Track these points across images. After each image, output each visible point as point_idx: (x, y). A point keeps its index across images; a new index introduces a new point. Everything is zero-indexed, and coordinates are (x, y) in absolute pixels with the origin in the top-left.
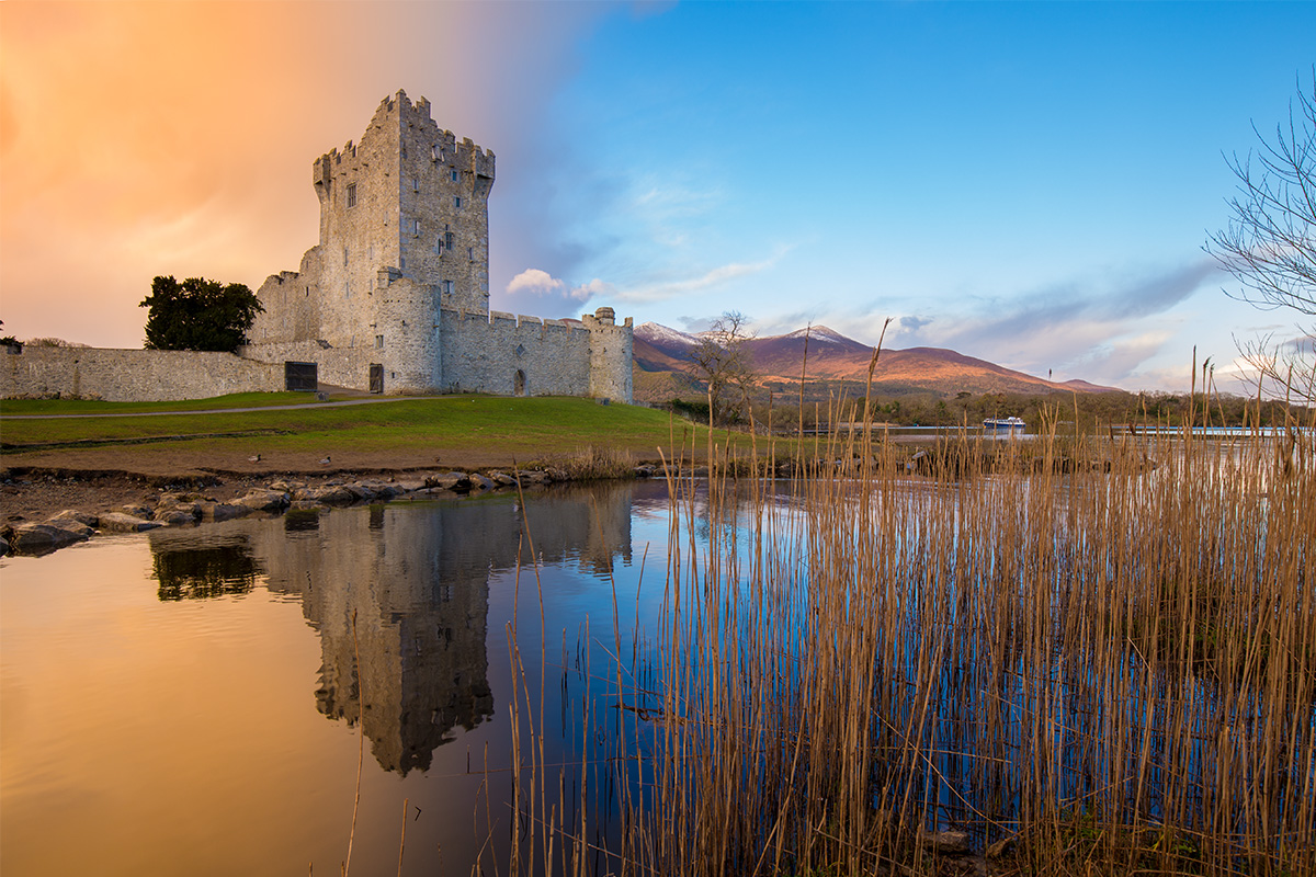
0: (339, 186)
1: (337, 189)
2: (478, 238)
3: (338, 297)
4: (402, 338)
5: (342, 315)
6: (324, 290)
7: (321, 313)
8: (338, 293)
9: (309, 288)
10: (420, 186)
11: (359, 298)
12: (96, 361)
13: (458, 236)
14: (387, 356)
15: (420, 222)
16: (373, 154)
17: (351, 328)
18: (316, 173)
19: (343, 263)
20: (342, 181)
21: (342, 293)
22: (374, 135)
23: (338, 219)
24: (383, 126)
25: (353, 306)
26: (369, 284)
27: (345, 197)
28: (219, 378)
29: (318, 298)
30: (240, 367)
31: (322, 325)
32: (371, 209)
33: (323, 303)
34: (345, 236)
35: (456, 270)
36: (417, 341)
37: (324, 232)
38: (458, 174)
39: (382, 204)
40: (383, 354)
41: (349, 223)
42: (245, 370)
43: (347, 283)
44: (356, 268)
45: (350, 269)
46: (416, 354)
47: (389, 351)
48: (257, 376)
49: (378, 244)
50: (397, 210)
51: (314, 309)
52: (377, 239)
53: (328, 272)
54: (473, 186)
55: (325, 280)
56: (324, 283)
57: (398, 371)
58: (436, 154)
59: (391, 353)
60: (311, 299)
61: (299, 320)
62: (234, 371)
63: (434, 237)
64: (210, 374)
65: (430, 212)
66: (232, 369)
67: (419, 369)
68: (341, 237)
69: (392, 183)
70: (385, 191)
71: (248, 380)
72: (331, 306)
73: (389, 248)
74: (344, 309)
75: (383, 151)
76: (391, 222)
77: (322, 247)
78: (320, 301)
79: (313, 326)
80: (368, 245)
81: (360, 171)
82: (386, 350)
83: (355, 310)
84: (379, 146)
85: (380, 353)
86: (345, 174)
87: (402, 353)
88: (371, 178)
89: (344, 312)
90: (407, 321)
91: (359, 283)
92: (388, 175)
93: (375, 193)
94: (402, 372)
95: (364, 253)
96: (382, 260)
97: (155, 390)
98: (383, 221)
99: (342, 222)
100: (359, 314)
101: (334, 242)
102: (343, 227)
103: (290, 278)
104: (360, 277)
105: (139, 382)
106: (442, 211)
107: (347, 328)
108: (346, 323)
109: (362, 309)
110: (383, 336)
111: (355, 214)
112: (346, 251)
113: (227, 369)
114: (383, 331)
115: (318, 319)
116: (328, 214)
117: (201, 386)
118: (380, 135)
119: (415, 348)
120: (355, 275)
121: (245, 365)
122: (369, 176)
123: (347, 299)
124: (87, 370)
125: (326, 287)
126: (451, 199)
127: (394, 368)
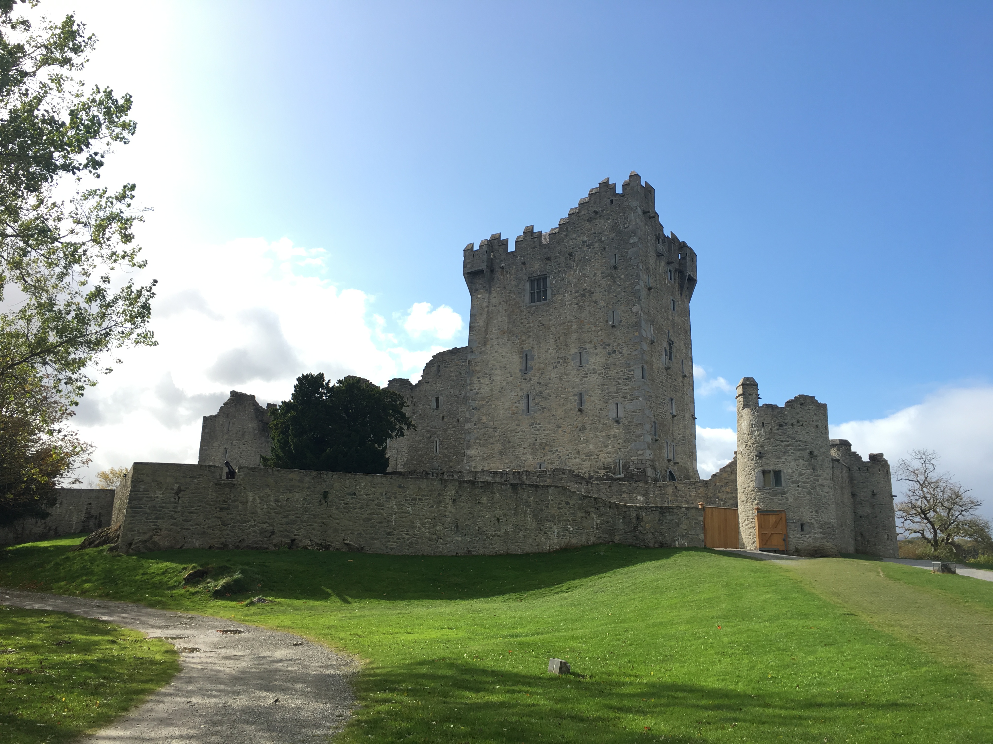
0: (512, 277)
1: (507, 280)
2: (686, 348)
3: (508, 412)
4: (811, 475)
5: (514, 436)
6: (477, 402)
7: (469, 432)
8: (507, 407)
9: (441, 398)
10: (652, 283)
11: (553, 415)
12: (357, 493)
13: (675, 344)
14: (791, 500)
15: (653, 325)
16: (583, 242)
17: (534, 453)
18: (468, 261)
19: (521, 370)
20: (517, 270)
21: (516, 407)
22: (585, 220)
23: (509, 316)
24: (604, 210)
25: (539, 424)
26: (576, 398)
27: (524, 290)
28: (549, 523)
29: (461, 412)
30: (580, 508)
31: (469, 447)
32: (580, 306)
33: (475, 419)
34: (524, 338)
35: (676, 386)
36: (827, 480)
37: (477, 330)
38: (672, 273)
39: (605, 300)
40: (782, 496)
41: (533, 321)
42: (588, 513)
43: (528, 396)
44: (548, 377)
45: (536, 378)
46: (827, 498)
47: (793, 493)
48: (608, 523)
49: (596, 349)
50: (634, 310)
51: (451, 426)
52: (593, 343)
53: (487, 380)
54: (681, 287)
55: (479, 389)
56: (477, 394)
57: (809, 521)
58: (660, 247)
59: (797, 495)
60: (445, 413)
61: (417, 439)
62: (572, 513)
63: (661, 344)
64: (535, 516)
65: (658, 314)
66: (569, 511)
67: (832, 519)
68: (516, 338)
69: (623, 276)
70: (610, 286)
71: (593, 528)
72: (491, 423)
73: (621, 355)
74: (519, 428)
75: (603, 239)
76: (622, 323)
77: (474, 349)
78: (468, 416)
79: (447, 448)
80: (573, 350)
81: (556, 260)
82: (788, 491)
83: (544, 430)
84: (595, 233)
85: (776, 494)
86: (524, 264)
87: (813, 496)
88: (579, 269)
89: (519, 432)
90: (816, 453)
91: (554, 396)
92: (615, 268)
93: (588, 288)
94: (815, 523)
95: (565, 359)
96: (605, 369)
97: (449, 539)
98: (607, 321)
99: (518, 319)
100: (553, 435)
101: (501, 343)
102: (521, 326)
103: (400, 385)
104: (557, 388)
105: (424, 527)
106: (665, 314)
107: (526, 453)
108: (523, 446)
109: (560, 429)
110: (780, 471)
111: (547, 311)
112: (527, 355)
113: (561, 510)
114: (780, 465)
115: (460, 438)
116: (486, 309)
117: (520, 535)
118: (597, 221)
119: (826, 489)
120: (546, 385)
121: (588, 506)
122: (575, 268)
123: (527, 415)
124: (342, 507)
125: (483, 399)
126: (669, 300)
127: (803, 516)
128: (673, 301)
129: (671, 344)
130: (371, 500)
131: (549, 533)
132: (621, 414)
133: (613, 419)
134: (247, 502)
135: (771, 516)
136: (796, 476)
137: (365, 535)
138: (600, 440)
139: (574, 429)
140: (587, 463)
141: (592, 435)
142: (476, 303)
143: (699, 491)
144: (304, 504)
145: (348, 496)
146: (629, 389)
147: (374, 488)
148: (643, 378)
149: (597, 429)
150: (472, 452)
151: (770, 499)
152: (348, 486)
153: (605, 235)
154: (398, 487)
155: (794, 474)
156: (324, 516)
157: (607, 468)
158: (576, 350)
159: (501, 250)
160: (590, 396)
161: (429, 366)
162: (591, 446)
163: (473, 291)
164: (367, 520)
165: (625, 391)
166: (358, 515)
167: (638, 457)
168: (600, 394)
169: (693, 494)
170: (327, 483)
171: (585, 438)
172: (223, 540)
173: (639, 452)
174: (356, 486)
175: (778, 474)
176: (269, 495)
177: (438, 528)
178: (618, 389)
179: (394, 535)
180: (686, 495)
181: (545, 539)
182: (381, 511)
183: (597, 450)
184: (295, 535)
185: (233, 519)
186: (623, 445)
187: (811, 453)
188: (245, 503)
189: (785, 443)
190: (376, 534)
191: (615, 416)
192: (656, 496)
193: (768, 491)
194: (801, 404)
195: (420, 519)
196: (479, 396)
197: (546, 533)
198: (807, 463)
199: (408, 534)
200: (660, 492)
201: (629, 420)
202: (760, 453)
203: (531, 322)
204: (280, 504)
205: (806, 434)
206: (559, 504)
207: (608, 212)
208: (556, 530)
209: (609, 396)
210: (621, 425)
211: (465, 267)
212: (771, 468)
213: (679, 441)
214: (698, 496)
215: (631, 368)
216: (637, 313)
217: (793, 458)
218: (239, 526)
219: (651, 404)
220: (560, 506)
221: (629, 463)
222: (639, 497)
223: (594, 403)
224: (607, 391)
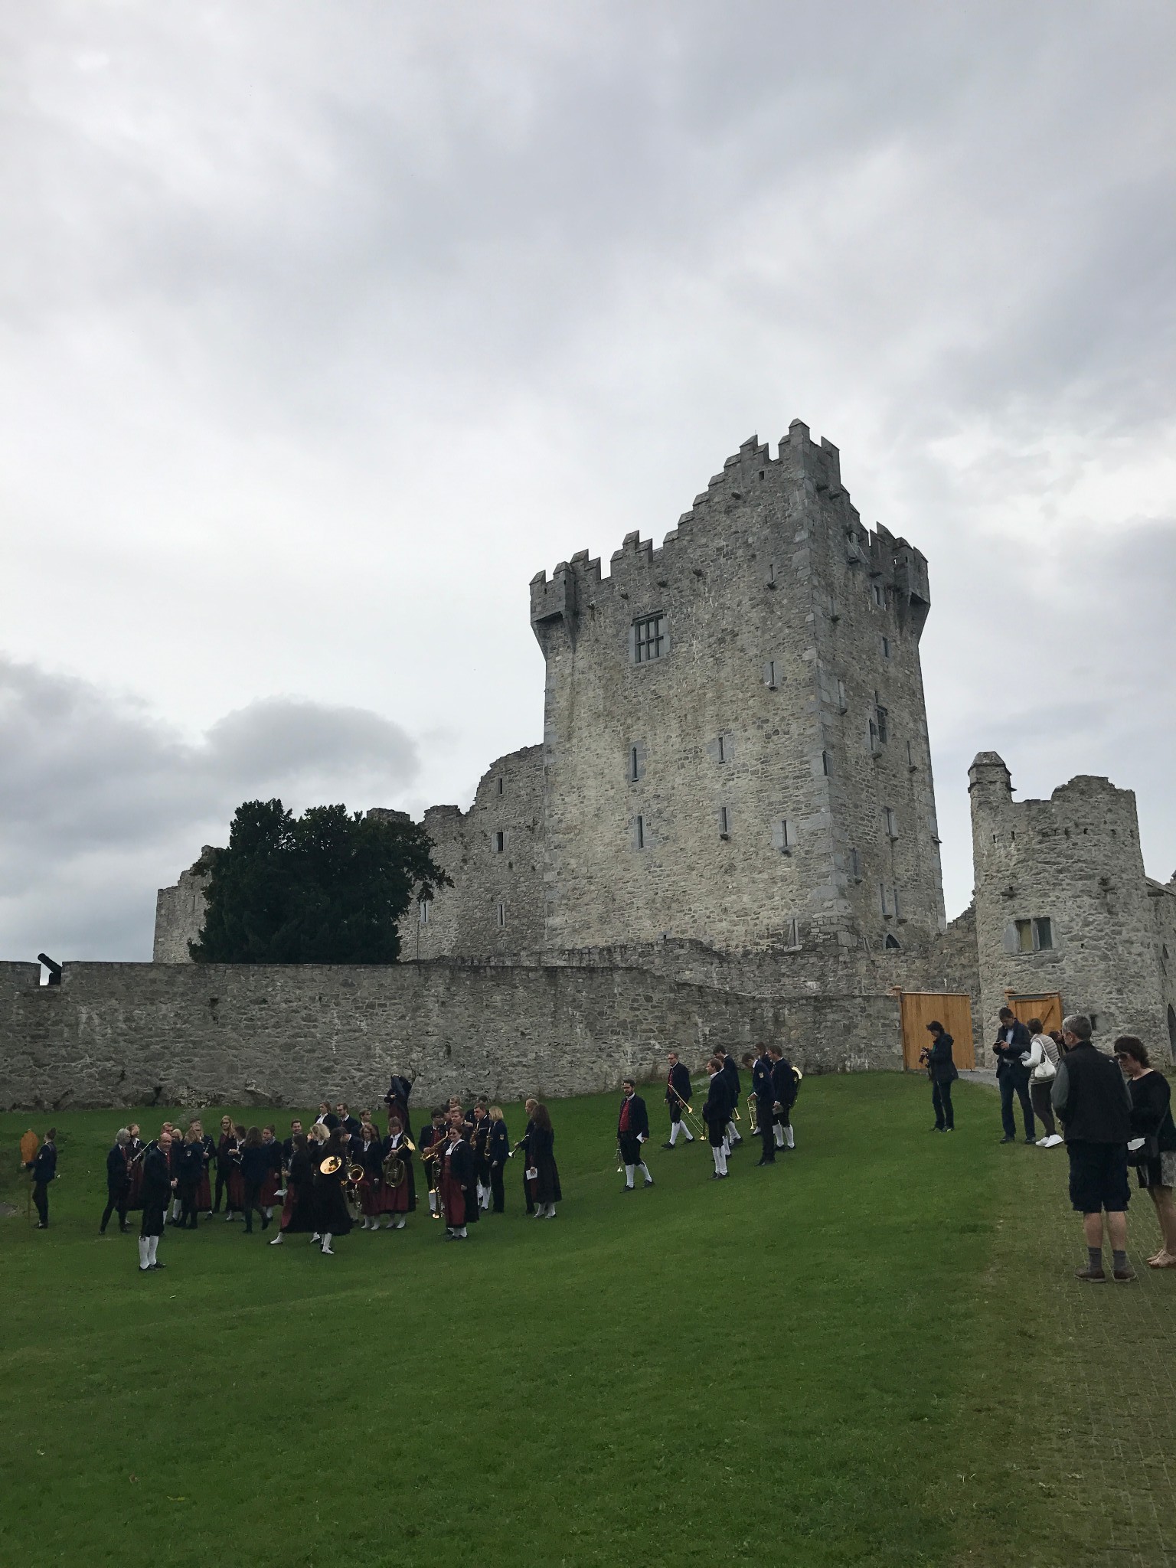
0: (607, 622)
1: (601, 627)
2: (915, 721)
3: (609, 848)
4: (1105, 923)
5: (621, 889)
6: (561, 836)
7: (550, 887)
8: (607, 841)
9: (506, 834)
10: (838, 609)
11: (681, 849)
12: (269, 999)
13: (890, 715)
14: (1070, 972)
15: (844, 682)
16: (718, 550)
17: (653, 916)
18: (537, 601)
19: (627, 776)
20: (616, 610)
21: (621, 839)
22: (720, 512)
23: (605, 687)
24: (750, 491)
25: (660, 867)
26: (717, 816)
27: (627, 641)
28: (615, 1037)
29: (538, 854)
30: (672, 1006)
31: (550, 913)
32: (717, 659)
33: (558, 865)
34: (629, 721)
35: (896, 786)
36: (1138, 930)
37: (557, 716)
38: (881, 591)
39: (757, 646)
40: (1053, 967)
41: (643, 693)
42: (687, 1015)
43: (640, 818)
44: (670, 785)
45: (651, 788)
46: (1140, 964)
47: (1074, 959)
48: (724, 1031)
49: (746, 730)
50: (806, 656)
51: (522, 879)
52: (740, 720)
53: (573, 798)
54: (900, 615)
55: (562, 814)
56: (560, 821)
57: (1106, 1010)
58: (854, 548)
59: (1081, 963)
60: (513, 858)
61: (470, 904)
62: (657, 1017)
63: (863, 715)
64: (590, 1027)
65: (854, 662)
66: (653, 1012)
67: (1151, 1004)
68: (617, 724)
69: (785, 601)
70: (764, 620)
71: (697, 1042)
72: (584, 870)
73: (786, 736)
74: (628, 876)
75: (750, 540)
76: (788, 682)
77: (553, 747)
78: (547, 861)
79: (517, 917)
80: (710, 735)
81: (675, 586)
82: (1064, 955)
83: (668, 876)
84: (736, 532)
85: (1042, 964)
86: (625, 597)
87: (1112, 963)
88: (714, 597)
89: (628, 882)
90: (1113, 881)
91: (681, 816)
92: (772, 587)
93: (730, 627)
94: (1117, 1013)
95: (697, 751)
96: (762, 763)
97: (434, 1076)
98: (762, 681)
99: (620, 693)
100: (683, 883)
101: (594, 734)
102: (625, 701)
103: (443, 817)
104: (686, 802)
105: (390, 1055)
106: (868, 663)
107: (641, 918)
108: (635, 906)
109: (694, 872)
110: (1048, 919)
111: (664, 673)
112: (635, 750)
113: (637, 1013)
114: (1048, 908)
115: (538, 899)
116: (569, 679)
117: (564, 1062)
118: (739, 512)
119: (1136, 948)
120: (668, 799)
121: (687, 1002)
122: (707, 595)
123: (640, 852)
124: (242, 1026)
125: (569, 829)
126: (876, 639)
127: (1094, 1002)
128: (885, 640)
129: (882, 713)
130: (293, 1011)
131: (616, 1056)
132: (792, 839)
133: (780, 849)
134: (78, 1024)
135: (1033, 1004)
136: (1076, 929)
137: (283, 1075)
138: (760, 886)
139: (716, 871)
140: (740, 929)
141: (745, 880)
142: (553, 671)
143: (913, 967)
144: (175, 1024)
145: (252, 1007)
146: (803, 794)
147: (300, 988)
148: (826, 774)
149: (753, 868)
150: (555, 921)
151: (1032, 973)
152: (253, 989)
153: (754, 534)
154: (342, 985)
155: (1073, 924)
156: (211, 1044)
157: (773, 936)
158: (714, 736)
159: (590, 577)
160: (740, 812)
161: (485, 780)
162: (746, 898)
163: (548, 649)
164: (288, 1047)
165: (798, 798)
166: (271, 1040)
167: (824, 914)
168: (756, 807)
169: (903, 972)
170: (217, 984)
171: (735, 885)
172: (37, 1092)
173: (826, 904)
174: (267, 987)
175: (1044, 924)
176: (116, 1010)
177: (414, 1056)
178: (785, 797)
179: (335, 1072)
180: (892, 975)
181: (610, 1067)
182: (312, 1030)
183: (757, 904)
184: (161, 1080)
185: (55, 1055)
186: (798, 893)
187: (1104, 882)
188: (74, 1026)
189: (1055, 867)
190: (302, 1073)
191: (781, 843)
192: (838, 981)
193: (1025, 958)
194: (1082, 793)
195: (381, 1041)
196: (563, 825)
197: (611, 1056)
198: (1097, 901)
199: (360, 1070)
200: (845, 972)
201: (806, 849)
202: (1011, 888)
203: (640, 693)
204: (134, 1025)
205: (1093, 849)
206: (635, 1000)
207: (757, 493)
208: (629, 1050)
209: (770, 810)
210: (792, 860)
211: (533, 611)
212: (1031, 915)
213: (906, 882)
214: (912, 976)
215: (805, 759)
216: (811, 662)
217: (1070, 893)
218: (65, 1066)
219: (845, 819)
220: (636, 1005)
221: (810, 924)
222: (809, 983)
223: (747, 824)
224: (767, 802)
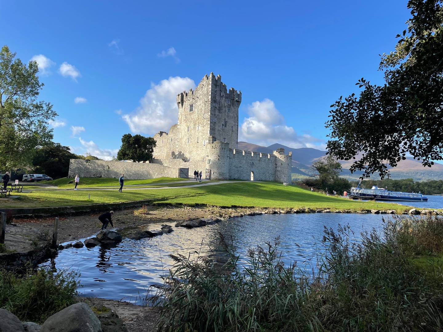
0: (187, 104)
2: (235, 122)
8: (184, 141)
9: (173, 138)
11: (193, 143)
13: (228, 122)
14: (212, 167)
18: (178, 99)
19: (187, 131)
22: (201, 87)
24: (205, 84)
25: (190, 146)
26: (197, 139)
27: (189, 108)
29: (176, 142)
31: (177, 152)
33: (178, 144)
35: (228, 134)
37: (180, 119)
38: (229, 101)
39: (204, 111)
41: (190, 117)
43: (188, 138)
45: (190, 133)
49: (201, 125)
51: (174, 146)
54: (234, 104)
55: (179, 136)
63: (221, 123)
65: (220, 114)
67: (222, 171)
68: (186, 122)
69: (207, 104)
70: (205, 107)
73: (206, 127)
74: (186, 147)
76: (207, 118)
77: (179, 125)
81: (195, 99)
82: (212, 164)
84: (203, 91)
85: (209, 166)
86: (189, 100)
87: (217, 166)
93: (201, 108)
94: (217, 172)
95: (195, 128)
96: (203, 131)
98: (204, 117)
99: (187, 116)
104: (194, 136)
105: (128, 173)
106: (224, 114)
108: (187, 152)
109: (194, 147)
111: (193, 114)
112: (188, 127)
114: (211, 158)
116: (181, 113)
122: (199, 101)
123: (188, 143)
124: (111, 169)
125: (180, 139)
126: (226, 109)
127: (214, 171)
128: (229, 109)
136: (213, 161)
147: (118, 164)
148: (210, 134)
149: (200, 147)
154: (123, 164)
158: (198, 126)
159: (185, 96)
163: (179, 108)
165: (206, 137)
170: (108, 163)
181: (154, 176)
184: (102, 175)
187: (218, 155)
189: (212, 153)
191: (203, 144)
198: (217, 158)
205: (217, 151)
210: (205, 147)
215: (208, 131)
216: (209, 115)
218: (90, 173)
223: (200, 140)
224: (203, 137)
